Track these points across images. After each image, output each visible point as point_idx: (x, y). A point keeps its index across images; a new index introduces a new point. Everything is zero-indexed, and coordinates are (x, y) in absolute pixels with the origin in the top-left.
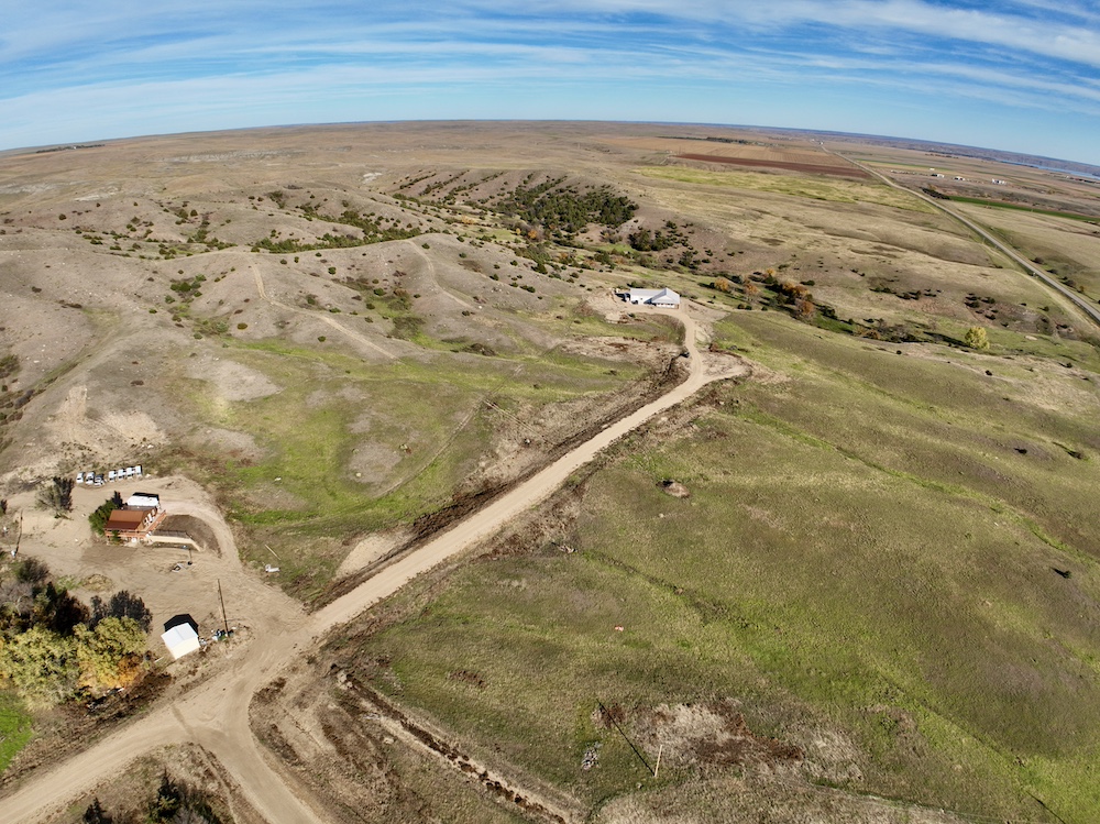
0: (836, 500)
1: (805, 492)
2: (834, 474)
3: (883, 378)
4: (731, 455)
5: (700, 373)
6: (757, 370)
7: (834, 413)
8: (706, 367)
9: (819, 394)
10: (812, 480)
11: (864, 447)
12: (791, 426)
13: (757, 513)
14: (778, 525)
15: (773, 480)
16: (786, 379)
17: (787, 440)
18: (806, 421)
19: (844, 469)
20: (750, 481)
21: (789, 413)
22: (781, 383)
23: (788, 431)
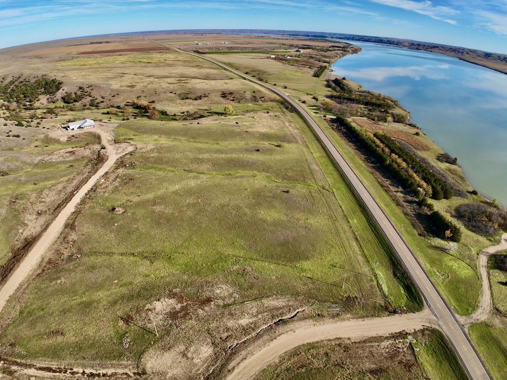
0: (189, 192)
1: (175, 193)
2: (185, 181)
3: (194, 136)
4: (138, 187)
5: (113, 155)
6: (139, 146)
7: (178, 156)
8: (115, 151)
9: (169, 150)
10: (177, 187)
11: (194, 166)
12: (161, 166)
13: (158, 208)
14: (169, 211)
15: (160, 192)
16: (152, 147)
17: (161, 173)
18: (167, 163)
19: (189, 178)
20: (150, 196)
21: (159, 161)
22: (151, 149)
23: (160, 170)
